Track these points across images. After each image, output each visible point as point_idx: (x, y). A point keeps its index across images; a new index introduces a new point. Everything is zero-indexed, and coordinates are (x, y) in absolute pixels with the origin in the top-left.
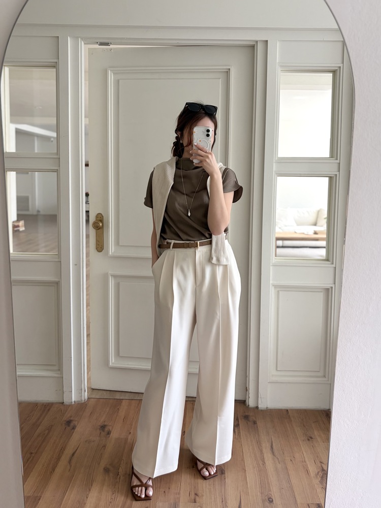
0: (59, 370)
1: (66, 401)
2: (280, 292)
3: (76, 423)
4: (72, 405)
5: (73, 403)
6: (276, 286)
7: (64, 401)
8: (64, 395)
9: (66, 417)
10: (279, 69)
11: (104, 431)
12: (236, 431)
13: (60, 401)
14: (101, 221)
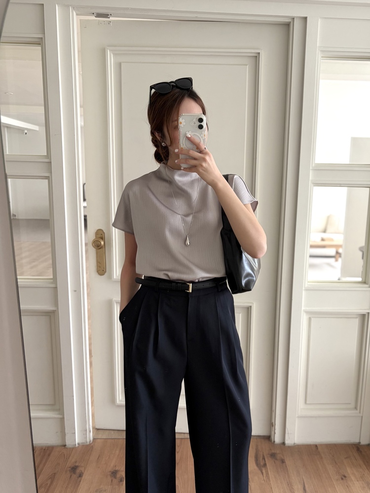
0: (60, 409)
1: (69, 443)
2: (312, 319)
3: (82, 469)
4: (76, 447)
5: (77, 445)
6: (307, 312)
7: (67, 444)
8: (66, 437)
9: (70, 463)
10: (319, 55)
11: (115, 477)
12: (264, 471)
13: (62, 444)
14: (102, 239)
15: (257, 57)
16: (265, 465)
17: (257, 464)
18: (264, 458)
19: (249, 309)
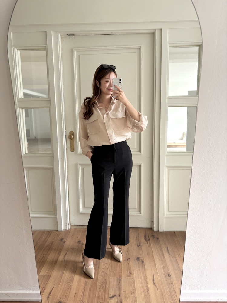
0: (55, 214)
1: (59, 229)
2: (170, 170)
3: (65, 240)
5: (63, 231)
6: (167, 167)
8: (58, 227)
9: (60, 237)
10: (168, 46)
11: (80, 244)
12: (148, 242)
13: (56, 230)
14: (73, 135)
15: (140, 49)
16: (149, 240)
17: (145, 239)
18: (149, 237)
19: (140, 166)
